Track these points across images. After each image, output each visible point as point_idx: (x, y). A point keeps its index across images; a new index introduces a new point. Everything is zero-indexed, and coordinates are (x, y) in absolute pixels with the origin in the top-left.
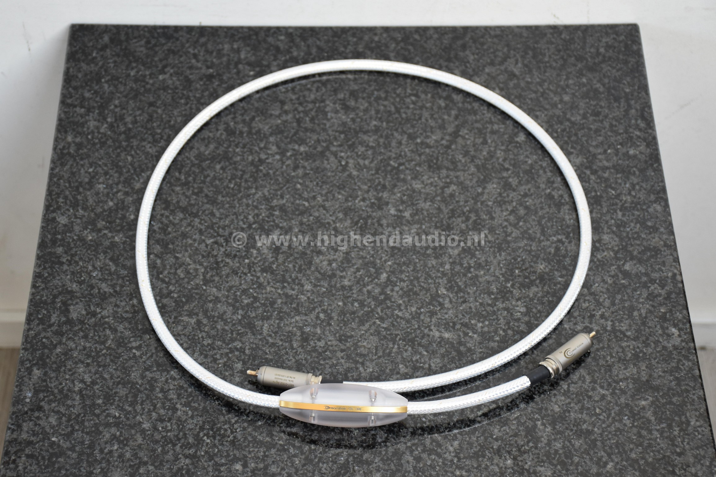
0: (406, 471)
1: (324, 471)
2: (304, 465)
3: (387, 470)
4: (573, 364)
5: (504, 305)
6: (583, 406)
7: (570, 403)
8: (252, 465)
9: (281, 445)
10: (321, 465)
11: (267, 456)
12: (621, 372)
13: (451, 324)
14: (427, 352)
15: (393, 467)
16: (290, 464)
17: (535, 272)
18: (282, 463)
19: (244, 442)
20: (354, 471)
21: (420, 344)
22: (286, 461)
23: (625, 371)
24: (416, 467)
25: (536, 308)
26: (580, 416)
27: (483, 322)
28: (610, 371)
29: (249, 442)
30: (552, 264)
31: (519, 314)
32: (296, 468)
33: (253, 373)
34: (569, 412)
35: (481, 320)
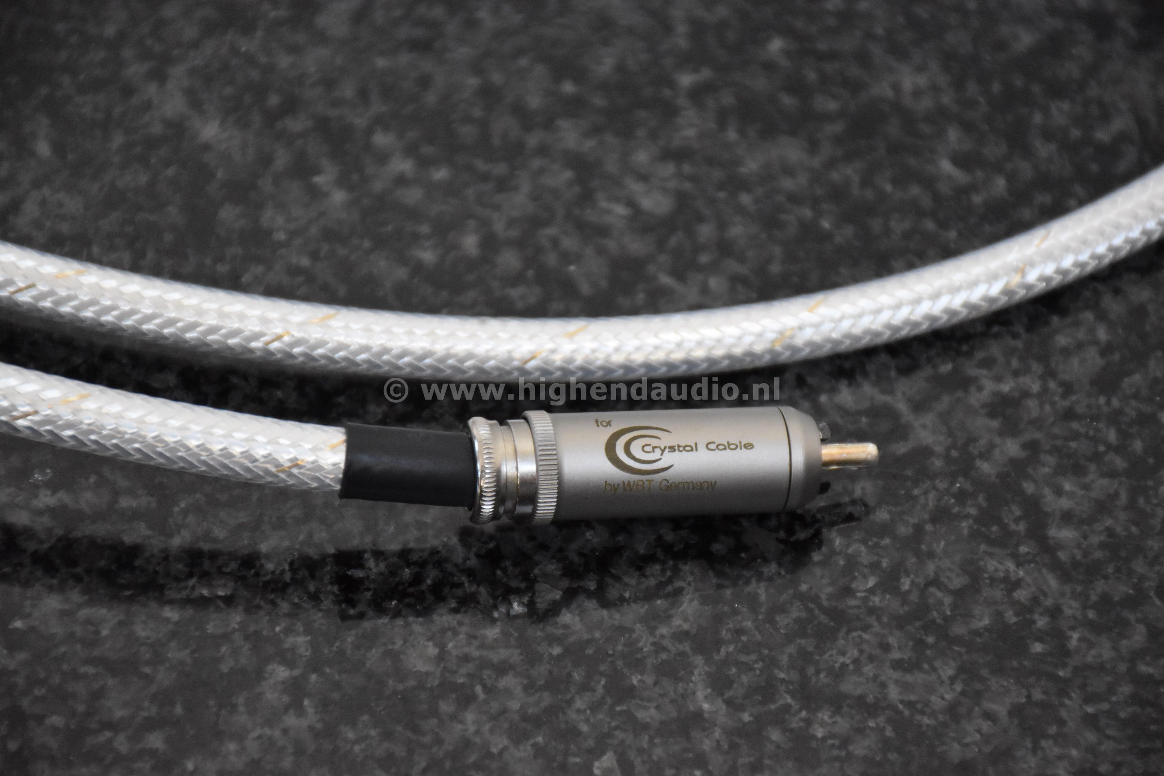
4: (677, 522)
5: (589, 144)
6: (552, 711)
7: (503, 668)
12: (869, 670)
13: (274, 100)
14: (59, 149)
17: (855, 87)
23: (890, 674)
25: (722, 225)
26: (499, 742)
27: (424, 163)
28: (825, 637)
30: (972, 89)
31: (621, 210)
34: (466, 700)
35: (427, 150)
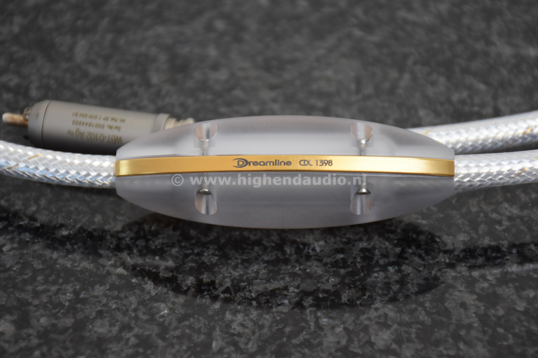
0: (460, 326)
1: (239, 329)
2: (181, 320)
3: (409, 325)
8: (43, 320)
9: (120, 276)
10: (228, 316)
11: (84, 301)
15: (422, 316)
16: (145, 317)
18: (125, 313)
19: (21, 272)
20: (320, 327)
21: (466, 71)
22: (135, 310)
24: (486, 315)
29: (36, 272)
32: (161, 325)
33: (17, 118)
